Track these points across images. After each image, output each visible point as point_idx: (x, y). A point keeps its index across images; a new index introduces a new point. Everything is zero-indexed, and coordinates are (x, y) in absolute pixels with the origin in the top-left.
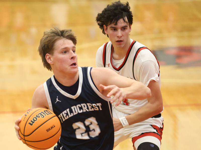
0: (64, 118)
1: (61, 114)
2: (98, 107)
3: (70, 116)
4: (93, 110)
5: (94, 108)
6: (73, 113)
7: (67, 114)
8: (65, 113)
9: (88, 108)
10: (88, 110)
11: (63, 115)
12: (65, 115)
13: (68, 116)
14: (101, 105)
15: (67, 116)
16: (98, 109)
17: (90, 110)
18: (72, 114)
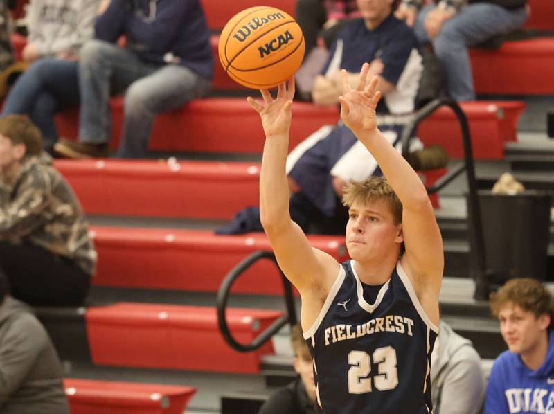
0: (337, 337)
1: (333, 328)
2: (406, 326)
3: (349, 337)
4: (392, 329)
5: (395, 326)
6: (356, 333)
7: (344, 332)
8: (340, 329)
9: (384, 326)
10: (383, 330)
11: (336, 330)
12: (339, 332)
13: (346, 335)
14: (413, 324)
15: (344, 336)
16: (402, 331)
17: (388, 329)
18: (354, 334)
